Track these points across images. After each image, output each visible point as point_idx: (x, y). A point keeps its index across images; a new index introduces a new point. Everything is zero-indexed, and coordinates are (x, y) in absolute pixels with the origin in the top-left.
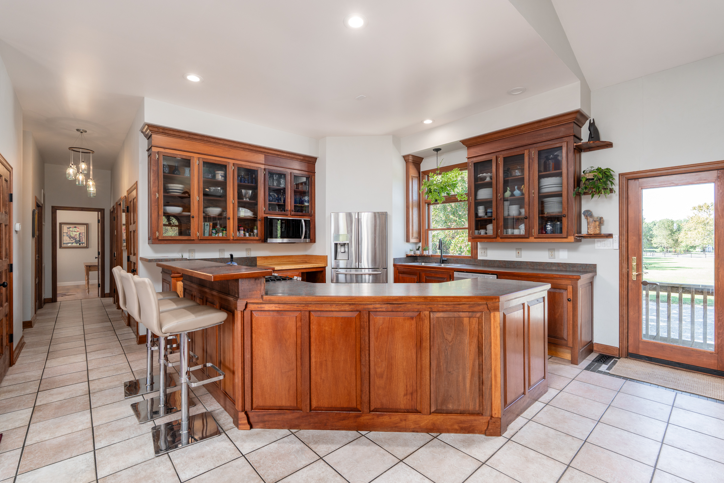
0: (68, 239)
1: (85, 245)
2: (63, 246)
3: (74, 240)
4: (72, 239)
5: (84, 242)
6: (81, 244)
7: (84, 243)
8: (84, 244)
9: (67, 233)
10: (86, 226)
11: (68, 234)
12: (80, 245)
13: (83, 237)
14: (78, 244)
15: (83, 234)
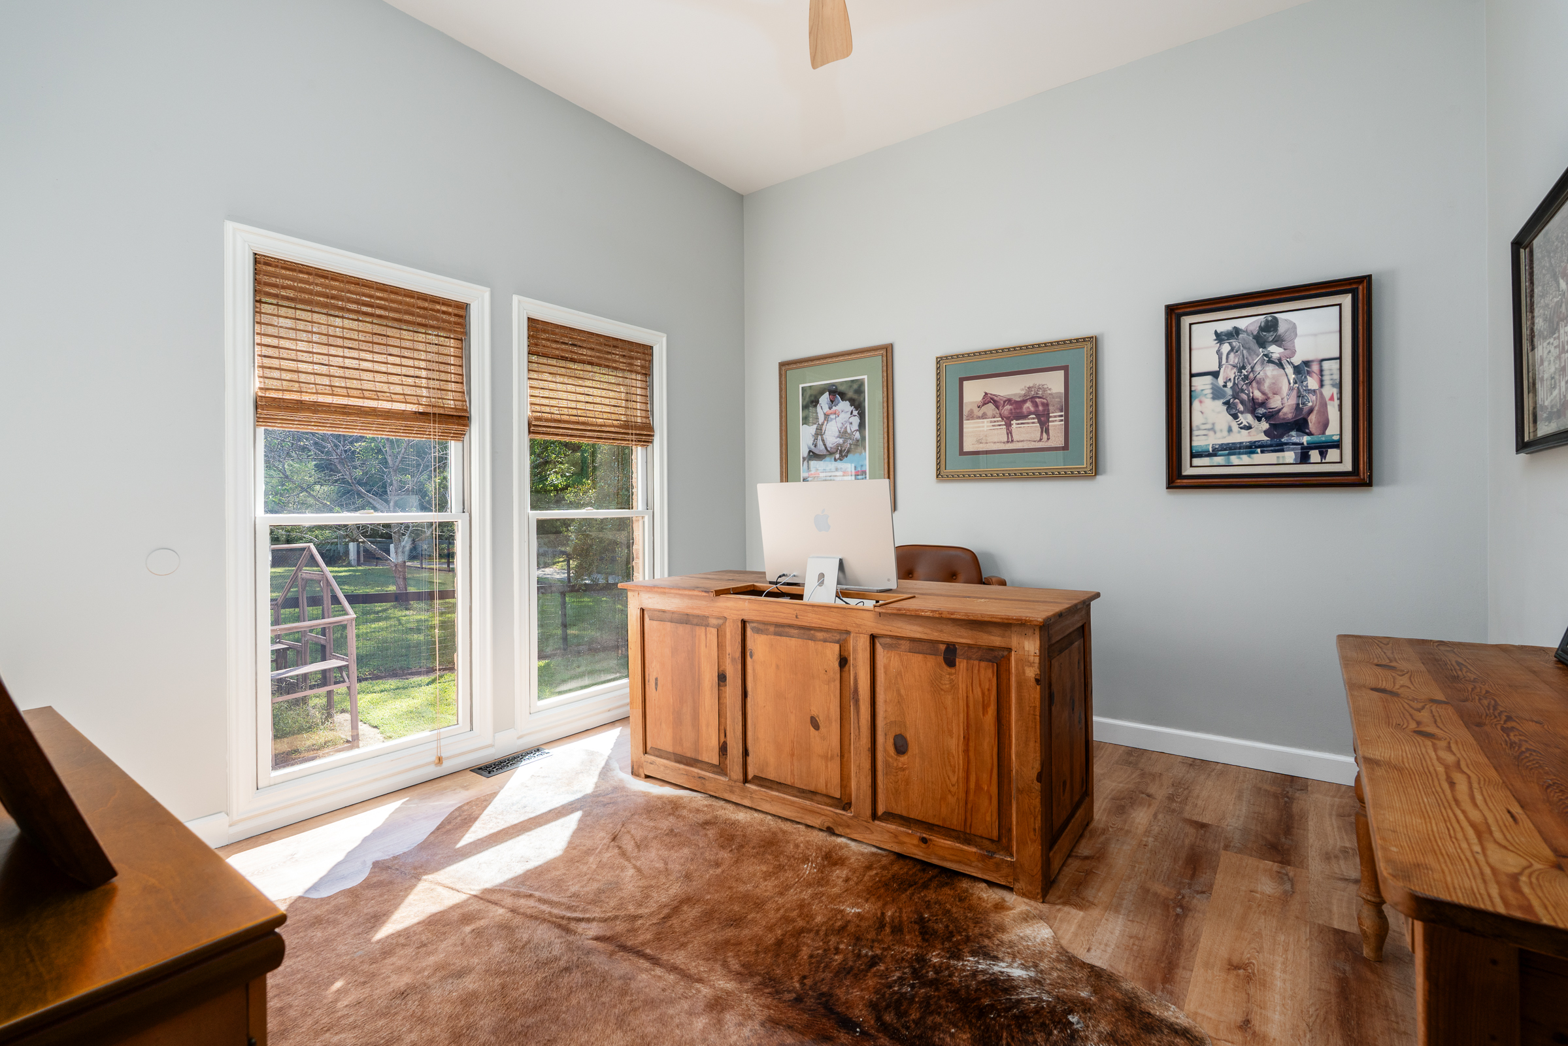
0: (1224, 418)
1: (1341, 461)
2: (1188, 471)
3: (1265, 425)
4: (1246, 419)
5: (1332, 431)
6: (1315, 455)
7: (1337, 445)
8: (1333, 454)
9: (1215, 375)
10: (1346, 300)
11: (1221, 381)
12: (1304, 458)
13: (1329, 391)
14: (1289, 456)
15: (1331, 367)
